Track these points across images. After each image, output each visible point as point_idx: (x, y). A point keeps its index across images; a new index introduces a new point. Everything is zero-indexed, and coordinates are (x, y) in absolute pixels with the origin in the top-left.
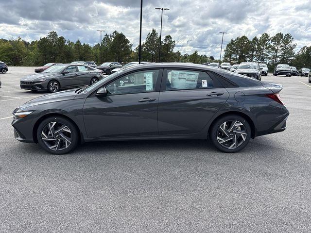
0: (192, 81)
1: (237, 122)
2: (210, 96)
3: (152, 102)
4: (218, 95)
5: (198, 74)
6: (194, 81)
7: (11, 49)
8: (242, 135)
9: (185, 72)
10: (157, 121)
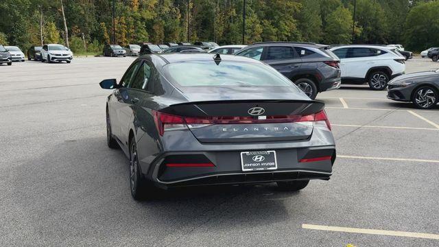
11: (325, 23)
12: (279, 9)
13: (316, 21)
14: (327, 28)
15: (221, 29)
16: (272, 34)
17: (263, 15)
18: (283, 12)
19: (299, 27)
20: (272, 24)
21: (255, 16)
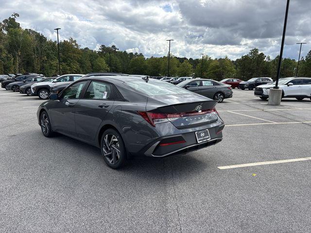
0: (102, 92)
1: (114, 137)
4: (105, 107)
7: (217, 67)
8: (117, 151)
11: (92, 65)
12: (69, 57)
13: (88, 64)
14: (94, 68)
15: (39, 66)
16: (67, 70)
17: (61, 60)
18: (72, 59)
19: (80, 66)
20: (67, 65)
21: (58, 60)
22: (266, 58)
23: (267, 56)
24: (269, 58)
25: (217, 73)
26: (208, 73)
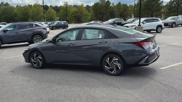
0: (95, 35)
1: (115, 58)
2: (101, 43)
3: (73, 46)
4: (105, 42)
5: (98, 31)
6: (97, 35)
7: (76, 12)
8: (118, 66)
9: (92, 30)
10: (75, 55)
22: (111, 4)
23: (112, 3)
24: (113, 4)
25: (77, 17)
26: (70, 17)
